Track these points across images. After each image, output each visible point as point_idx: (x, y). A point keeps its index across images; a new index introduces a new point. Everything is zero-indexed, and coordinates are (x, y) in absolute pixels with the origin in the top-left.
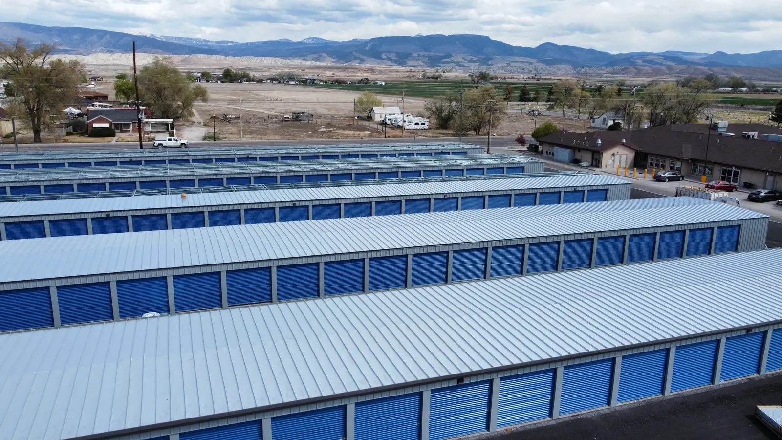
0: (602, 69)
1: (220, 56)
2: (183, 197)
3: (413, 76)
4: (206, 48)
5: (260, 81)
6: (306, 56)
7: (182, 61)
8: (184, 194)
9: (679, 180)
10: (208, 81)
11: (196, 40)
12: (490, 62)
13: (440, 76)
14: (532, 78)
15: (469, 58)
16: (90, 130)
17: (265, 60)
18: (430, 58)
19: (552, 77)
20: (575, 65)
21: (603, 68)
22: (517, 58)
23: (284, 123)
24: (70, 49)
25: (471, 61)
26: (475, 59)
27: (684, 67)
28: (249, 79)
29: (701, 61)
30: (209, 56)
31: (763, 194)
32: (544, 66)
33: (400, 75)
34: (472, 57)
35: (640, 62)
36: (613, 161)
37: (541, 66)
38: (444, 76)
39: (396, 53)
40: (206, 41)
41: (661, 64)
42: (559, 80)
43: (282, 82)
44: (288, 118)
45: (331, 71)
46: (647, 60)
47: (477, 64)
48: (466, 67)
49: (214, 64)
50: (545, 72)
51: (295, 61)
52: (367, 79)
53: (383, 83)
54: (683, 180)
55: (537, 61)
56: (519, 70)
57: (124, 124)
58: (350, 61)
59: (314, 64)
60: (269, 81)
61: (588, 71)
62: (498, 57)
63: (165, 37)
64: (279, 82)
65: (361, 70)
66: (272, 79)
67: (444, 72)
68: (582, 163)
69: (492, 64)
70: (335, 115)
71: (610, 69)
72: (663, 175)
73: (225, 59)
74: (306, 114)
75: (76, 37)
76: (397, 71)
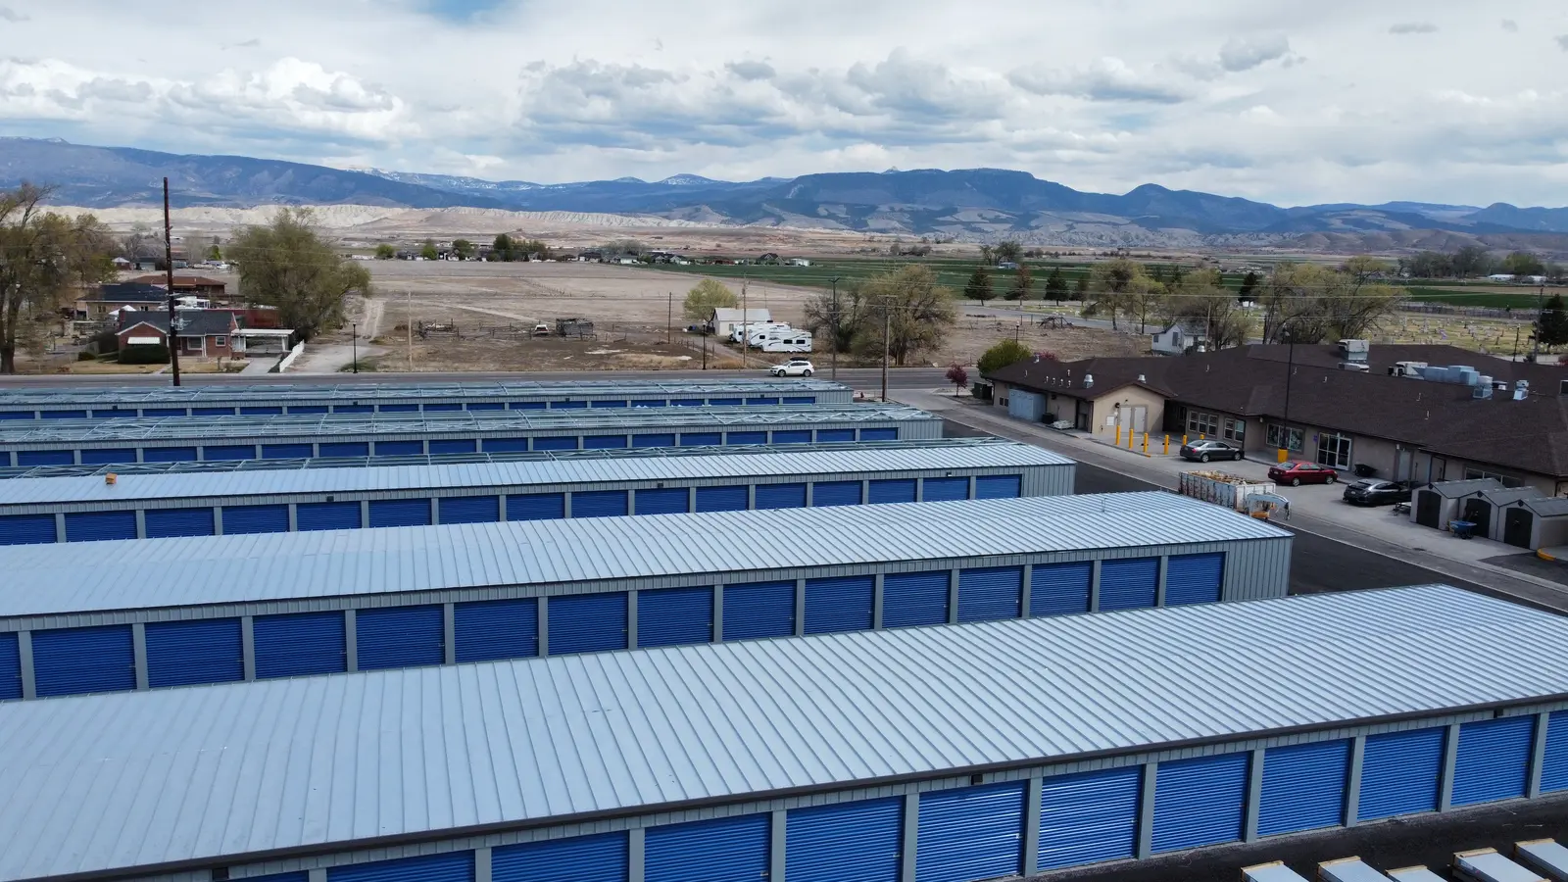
0: (1260, 237)
1: (502, 211)
2: (110, 482)
3: (874, 250)
4: (477, 194)
5: (565, 258)
6: (669, 210)
7: (428, 219)
8: (111, 476)
9: (1233, 459)
10: (461, 258)
11: (459, 179)
12: (1033, 223)
13: (926, 251)
14: (1112, 254)
15: (991, 215)
16: (122, 347)
17: (590, 219)
18: (914, 214)
19: (1153, 253)
20: (1206, 228)
21: (1262, 235)
22: (1088, 216)
23: (534, 338)
24: (216, 196)
25: (996, 220)
26: (1004, 216)
27: (1425, 233)
28: (544, 254)
29: (1464, 223)
30: (483, 210)
31: (1371, 489)
32: (1141, 231)
33: (848, 246)
34: (997, 213)
35: (1337, 223)
36: (1117, 418)
37: (1135, 230)
38: (934, 249)
39: (845, 205)
40: (478, 181)
41: (1380, 227)
42: (1165, 257)
43: (607, 260)
44: (544, 329)
45: (714, 240)
46: (1353, 219)
47: (1008, 226)
48: (987, 232)
49: (488, 226)
50: (1144, 244)
51: (648, 219)
52: (775, 256)
53: (806, 263)
54: (1242, 457)
55: (1128, 222)
56: (1091, 239)
57: (191, 339)
58: (754, 221)
59: (683, 226)
60: (582, 259)
61: (1231, 240)
62: (1049, 213)
63: (399, 174)
64: (601, 261)
65: (772, 238)
66: (589, 255)
67: (938, 243)
68: (1057, 423)
69: (1037, 227)
70: (647, 323)
71: (1275, 238)
72: (1199, 449)
73: (513, 216)
74: (579, 322)
75: (230, 173)
76: (844, 240)
